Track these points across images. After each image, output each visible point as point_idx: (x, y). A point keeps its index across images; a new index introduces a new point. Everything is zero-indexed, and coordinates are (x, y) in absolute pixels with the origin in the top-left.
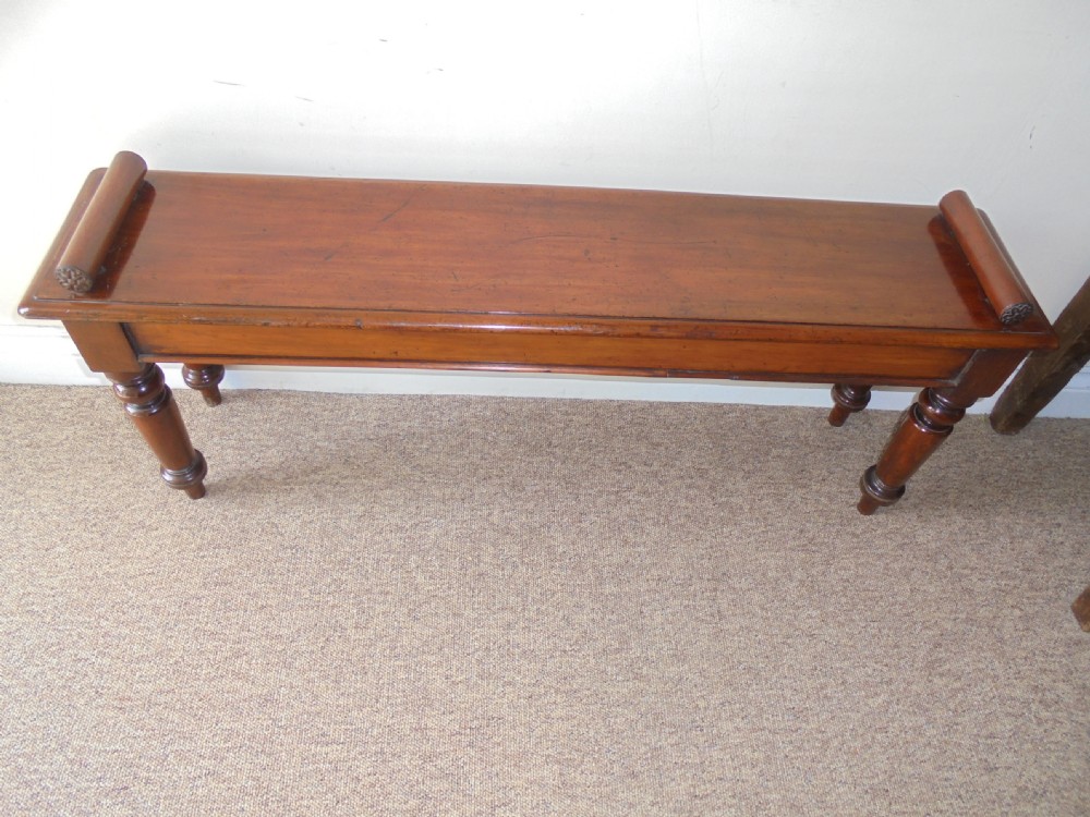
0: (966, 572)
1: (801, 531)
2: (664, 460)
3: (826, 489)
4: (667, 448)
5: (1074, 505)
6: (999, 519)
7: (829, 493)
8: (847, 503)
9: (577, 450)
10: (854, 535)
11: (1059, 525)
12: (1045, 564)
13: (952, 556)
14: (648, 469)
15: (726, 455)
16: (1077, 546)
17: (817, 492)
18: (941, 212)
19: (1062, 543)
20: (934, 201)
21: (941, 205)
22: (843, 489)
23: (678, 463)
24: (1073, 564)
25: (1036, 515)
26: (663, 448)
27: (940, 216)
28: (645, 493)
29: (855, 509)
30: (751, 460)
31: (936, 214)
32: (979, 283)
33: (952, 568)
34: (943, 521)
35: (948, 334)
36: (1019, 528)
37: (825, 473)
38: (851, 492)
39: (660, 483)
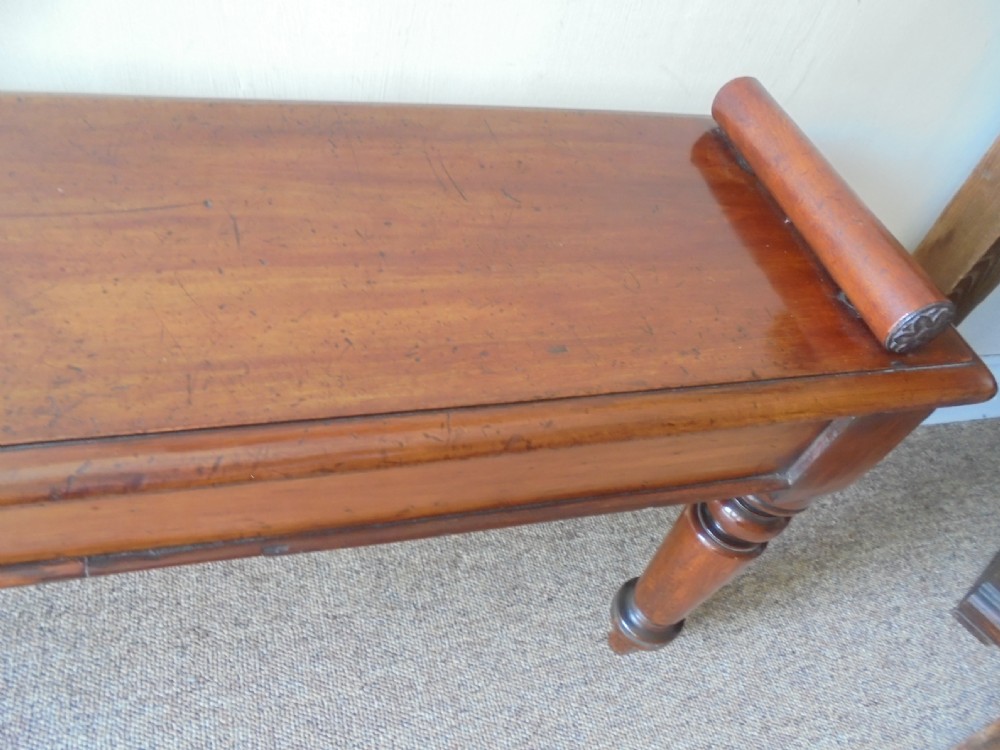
0: (789, 730)
1: (519, 712)
2: (274, 609)
3: (555, 616)
4: (278, 584)
5: (908, 570)
6: (819, 617)
7: (561, 624)
8: (591, 637)
9: (104, 615)
10: (608, 698)
11: (898, 609)
12: (895, 686)
13: (763, 703)
14: (241, 632)
15: (383, 582)
16: (927, 640)
17: (542, 624)
18: (715, 124)
19: (908, 640)
20: (700, 105)
21: (716, 113)
22: (584, 612)
23: (297, 611)
24: (930, 676)
25: (865, 599)
26: (272, 584)
27: (714, 131)
28: (234, 687)
29: (604, 645)
30: (426, 582)
31: (706, 129)
32: (817, 260)
33: (768, 729)
34: (741, 638)
35: (786, 390)
36: (847, 626)
37: (551, 585)
38: (596, 615)
39: (262, 658)
